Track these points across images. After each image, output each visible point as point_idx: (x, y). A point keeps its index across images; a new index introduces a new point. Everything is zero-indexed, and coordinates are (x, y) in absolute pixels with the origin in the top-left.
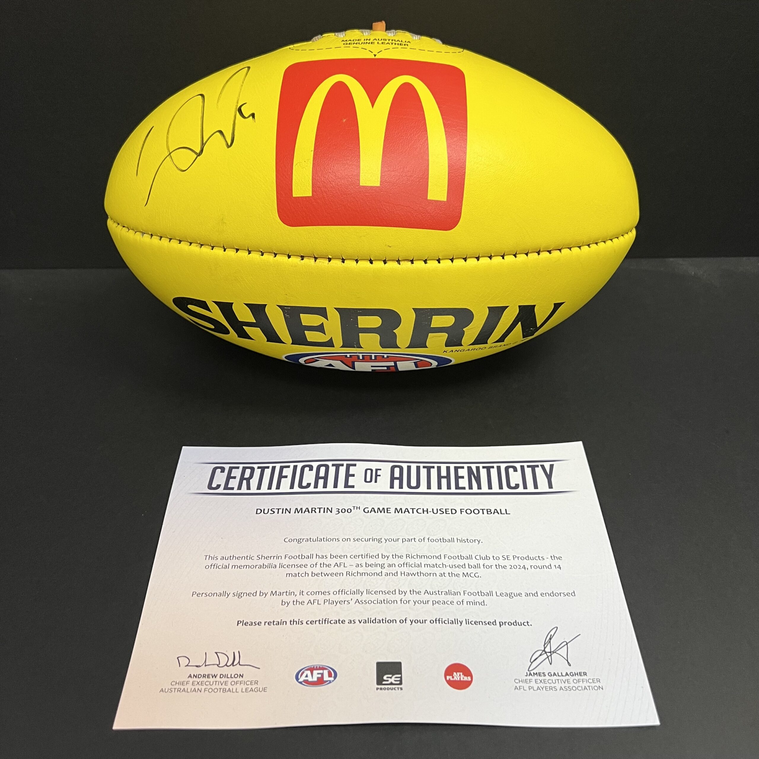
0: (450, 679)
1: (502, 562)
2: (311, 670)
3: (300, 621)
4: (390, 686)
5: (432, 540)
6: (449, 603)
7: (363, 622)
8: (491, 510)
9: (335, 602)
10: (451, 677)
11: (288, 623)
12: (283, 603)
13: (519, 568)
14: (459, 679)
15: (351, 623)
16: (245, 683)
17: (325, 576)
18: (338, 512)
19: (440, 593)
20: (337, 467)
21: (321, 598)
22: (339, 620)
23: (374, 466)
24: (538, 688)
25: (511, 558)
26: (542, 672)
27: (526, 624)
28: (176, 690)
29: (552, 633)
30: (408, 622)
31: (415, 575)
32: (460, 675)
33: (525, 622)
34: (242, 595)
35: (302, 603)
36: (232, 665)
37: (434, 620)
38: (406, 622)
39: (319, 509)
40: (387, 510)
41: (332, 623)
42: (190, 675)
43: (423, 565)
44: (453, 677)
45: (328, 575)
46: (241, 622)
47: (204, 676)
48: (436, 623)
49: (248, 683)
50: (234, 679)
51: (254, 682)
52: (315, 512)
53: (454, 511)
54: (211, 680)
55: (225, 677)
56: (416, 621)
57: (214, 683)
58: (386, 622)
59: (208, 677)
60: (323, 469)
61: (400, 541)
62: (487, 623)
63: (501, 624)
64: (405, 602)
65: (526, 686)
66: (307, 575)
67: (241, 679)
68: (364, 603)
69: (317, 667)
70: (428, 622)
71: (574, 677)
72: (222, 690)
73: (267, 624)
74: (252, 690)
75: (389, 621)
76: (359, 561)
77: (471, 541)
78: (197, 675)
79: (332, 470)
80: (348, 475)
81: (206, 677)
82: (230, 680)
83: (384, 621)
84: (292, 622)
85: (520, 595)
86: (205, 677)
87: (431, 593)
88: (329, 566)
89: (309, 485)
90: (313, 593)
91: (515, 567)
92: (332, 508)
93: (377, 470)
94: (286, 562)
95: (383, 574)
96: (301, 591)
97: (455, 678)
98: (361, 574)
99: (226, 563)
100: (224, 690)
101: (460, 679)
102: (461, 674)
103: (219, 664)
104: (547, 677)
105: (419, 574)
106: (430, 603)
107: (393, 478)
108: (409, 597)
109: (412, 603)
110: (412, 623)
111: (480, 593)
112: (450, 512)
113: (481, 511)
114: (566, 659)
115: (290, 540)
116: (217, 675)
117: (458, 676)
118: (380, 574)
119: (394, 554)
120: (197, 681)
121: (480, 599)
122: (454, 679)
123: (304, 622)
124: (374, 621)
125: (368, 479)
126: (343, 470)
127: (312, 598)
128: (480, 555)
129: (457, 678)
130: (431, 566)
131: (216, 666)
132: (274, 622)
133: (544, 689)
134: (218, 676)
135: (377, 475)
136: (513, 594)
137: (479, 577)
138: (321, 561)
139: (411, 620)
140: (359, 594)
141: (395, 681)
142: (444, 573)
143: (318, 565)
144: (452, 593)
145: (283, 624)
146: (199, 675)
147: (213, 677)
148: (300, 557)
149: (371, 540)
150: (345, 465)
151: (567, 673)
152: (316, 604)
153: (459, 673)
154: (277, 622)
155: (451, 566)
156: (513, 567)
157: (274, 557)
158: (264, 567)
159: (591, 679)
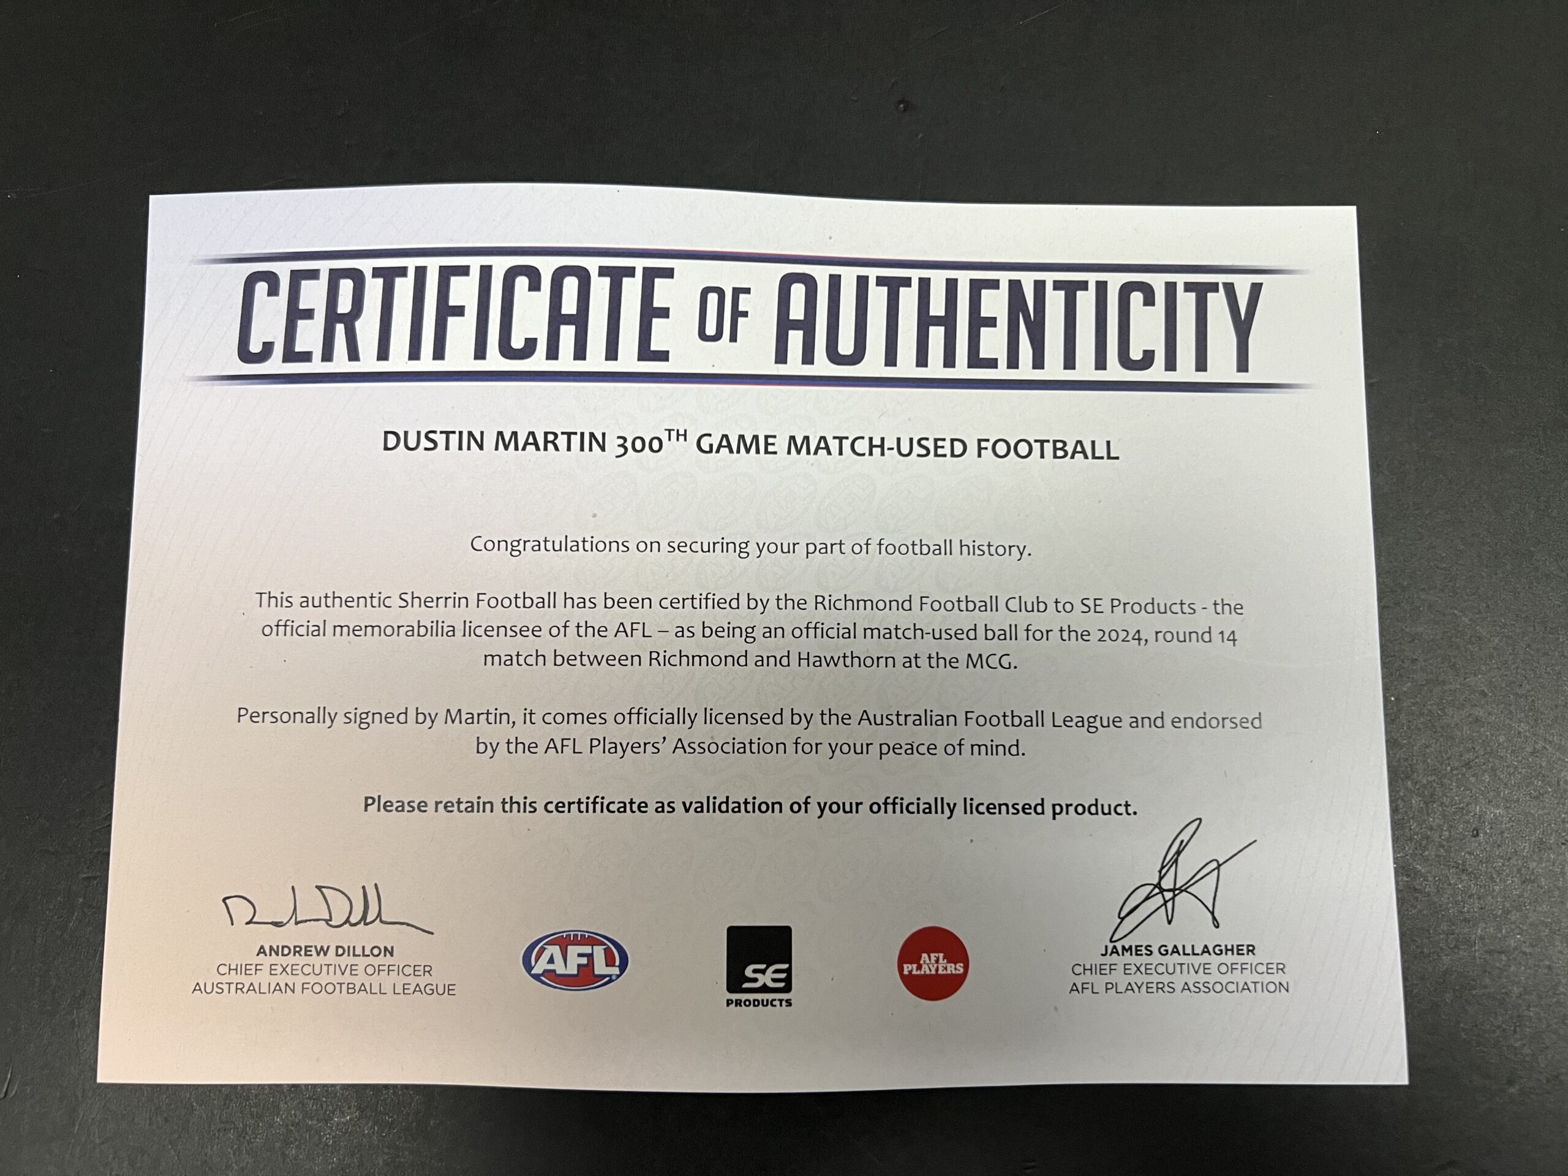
0: (910, 972)
1: (1078, 620)
2: (564, 941)
3: (528, 801)
4: (759, 996)
5: (891, 549)
6: (923, 749)
7: (696, 811)
8: (1065, 443)
9: (619, 747)
10: (915, 966)
11: (498, 806)
12: (482, 748)
13: (1123, 641)
14: (933, 972)
15: (663, 811)
16: (401, 971)
17: (591, 664)
18: (622, 450)
19: (902, 719)
20: (617, 276)
21: (581, 732)
22: (632, 803)
23: (727, 276)
24: (1129, 988)
25: (1105, 605)
26: (1144, 945)
27: (1121, 810)
28: (233, 987)
29: (1185, 836)
30: (814, 809)
31: (836, 665)
32: (937, 961)
33: (1120, 805)
34: (369, 720)
35: (531, 748)
36: (363, 923)
37: (881, 801)
38: (806, 811)
39: (565, 436)
40: (767, 444)
41: (614, 812)
42: (262, 947)
43: (860, 632)
44: (919, 967)
45: (599, 660)
46: (374, 801)
47: (297, 950)
48: (886, 812)
49: (408, 970)
50: (371, 960)
51: (421, 968)
52: (557, 449)
53: (958, 448)
54: (316, 960)
55: (349, 955)
56: (835, 808)
57: (325, 968)
58: (754, 811)
59: (306, 955)
60: (571, 285)
61: (801, 549)
62: (1019, 807)
63: (1058, 809)
64: (807, 748)
65: (1099, 981)
66: (541, 659)
67: (388, 960)
68: (698, 750)
69: (576, 936)
70: (864, 809)
71: (1223, 958)
72: (344, 987)
73: (441, 806)
74: (417, 989)
75: (764, 808)
76: (687, 616)
77: (1001, 550)
78: (278, 947)
79: (600, 288)
80: (650, 312)
81: (303, 952)
82: (362, 962)
83: (750, 808)
84: (509, 804)
85: (1116, 722)
86: (301, 955)
87: (879, 722)
88: (600, 632)
89: (531, 344)
90: (559, 719)
91: (1114, 635)
92: (604, 435)
93: (737, 292)
94: (482, 616)
95: (752, 660)
96: (528, 711)
97: (925, 970)
98: (691, 660)
99: (315, 616)
100: (351, 989)
101: (937, 970)
102: (941, 955)
103: (331, 920)
104: (1156, 958)
105: (850, 659)
106: (874, 750)
107: (784, 324)
108: (818, 732)
109: (825, 749)
110: (822, 811)
111: (1009, 719)
112: (947, 451)
113: (1036, 447)
114: (1211, 909)
115: (490, 545)
116: (328, 948)
117: (932, 964)
118: (742, 661)
119: (782, 597)
120: (281, 965)
121: (1005, 735)
122: (922, 973)
123: (540, 807)
124: (724, 806)
125: (711, 330)
126: (632, 288)
127: (557, 732)
128: (1020, 597)
129: (930, 970)
130: (882, 632)
131: (324, 922)
132: (459, 802)
133: (1144, 988)
134: (332, 951)
135: (737, 314)
136: (1098, 719)
137: (1012, 667)
138: (578, 616)
139: (819, 804)
140: (684, 723)
141: (774, 980)
142: (916, 658)
143: (572, 630)
144: (935, 719)
145: (484, 811)
146: (283, 947)
147: (318, 954)
148: (520, 602)
149: (718, 547)
150: (639, 273)
151: (1206, 946)
152: (568, 750)
153: (937, 955)
154: (467, 802)
155: (937, 636)
156: (1106, 637)
157: (446, 599)
158: (423, 631)
159: (1263, 964)
